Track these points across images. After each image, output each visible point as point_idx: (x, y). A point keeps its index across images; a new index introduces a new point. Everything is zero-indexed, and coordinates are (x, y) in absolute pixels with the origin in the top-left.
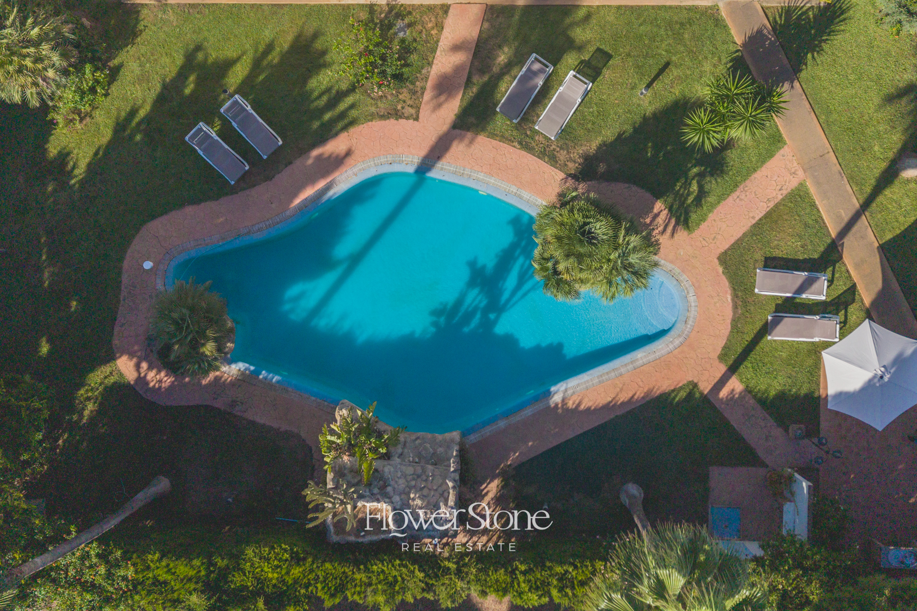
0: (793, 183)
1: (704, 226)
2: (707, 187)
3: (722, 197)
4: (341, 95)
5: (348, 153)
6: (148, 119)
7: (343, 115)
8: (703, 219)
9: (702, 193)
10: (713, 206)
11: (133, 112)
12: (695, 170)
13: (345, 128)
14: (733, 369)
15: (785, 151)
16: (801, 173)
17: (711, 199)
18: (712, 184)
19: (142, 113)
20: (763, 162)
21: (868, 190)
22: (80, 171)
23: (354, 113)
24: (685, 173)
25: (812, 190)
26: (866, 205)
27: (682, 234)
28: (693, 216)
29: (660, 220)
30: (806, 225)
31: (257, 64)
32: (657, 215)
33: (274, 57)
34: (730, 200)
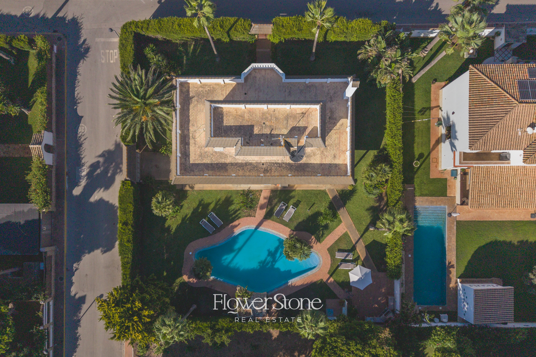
0: (344, 231)
1: (323, 242)
2: (324, 232)
3: (328, 235)
4: (237, 211)
5: (239, 224)
6: (190, 218)
7: (237, 216)
8: (323, 240)
9: (323, 234)
10: (326, 237)
11: (186, 216)
12: (321, 228)
13: (238, 219)
14: (331, 276)
15: (342, 224)
16: (346, 229)
17: (325, 235)
18: (325, 232)
19: (188, 216)
20: (337, 226)
21: (362, 233)
22: (173, 230)
23: (240, 215)
24: (319, 229)
25: (349, 233)
26: (361, 236)
27: (318, 244)
28: (321, 239)
29: (313, 240)
30: (348, 241)
31: (216, 204)
32: (313, 239)
33: (221, 202)
34: (330, 235)
